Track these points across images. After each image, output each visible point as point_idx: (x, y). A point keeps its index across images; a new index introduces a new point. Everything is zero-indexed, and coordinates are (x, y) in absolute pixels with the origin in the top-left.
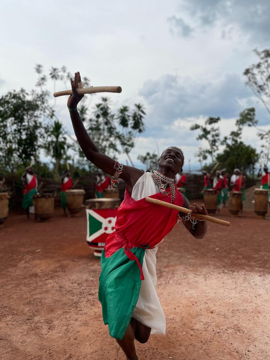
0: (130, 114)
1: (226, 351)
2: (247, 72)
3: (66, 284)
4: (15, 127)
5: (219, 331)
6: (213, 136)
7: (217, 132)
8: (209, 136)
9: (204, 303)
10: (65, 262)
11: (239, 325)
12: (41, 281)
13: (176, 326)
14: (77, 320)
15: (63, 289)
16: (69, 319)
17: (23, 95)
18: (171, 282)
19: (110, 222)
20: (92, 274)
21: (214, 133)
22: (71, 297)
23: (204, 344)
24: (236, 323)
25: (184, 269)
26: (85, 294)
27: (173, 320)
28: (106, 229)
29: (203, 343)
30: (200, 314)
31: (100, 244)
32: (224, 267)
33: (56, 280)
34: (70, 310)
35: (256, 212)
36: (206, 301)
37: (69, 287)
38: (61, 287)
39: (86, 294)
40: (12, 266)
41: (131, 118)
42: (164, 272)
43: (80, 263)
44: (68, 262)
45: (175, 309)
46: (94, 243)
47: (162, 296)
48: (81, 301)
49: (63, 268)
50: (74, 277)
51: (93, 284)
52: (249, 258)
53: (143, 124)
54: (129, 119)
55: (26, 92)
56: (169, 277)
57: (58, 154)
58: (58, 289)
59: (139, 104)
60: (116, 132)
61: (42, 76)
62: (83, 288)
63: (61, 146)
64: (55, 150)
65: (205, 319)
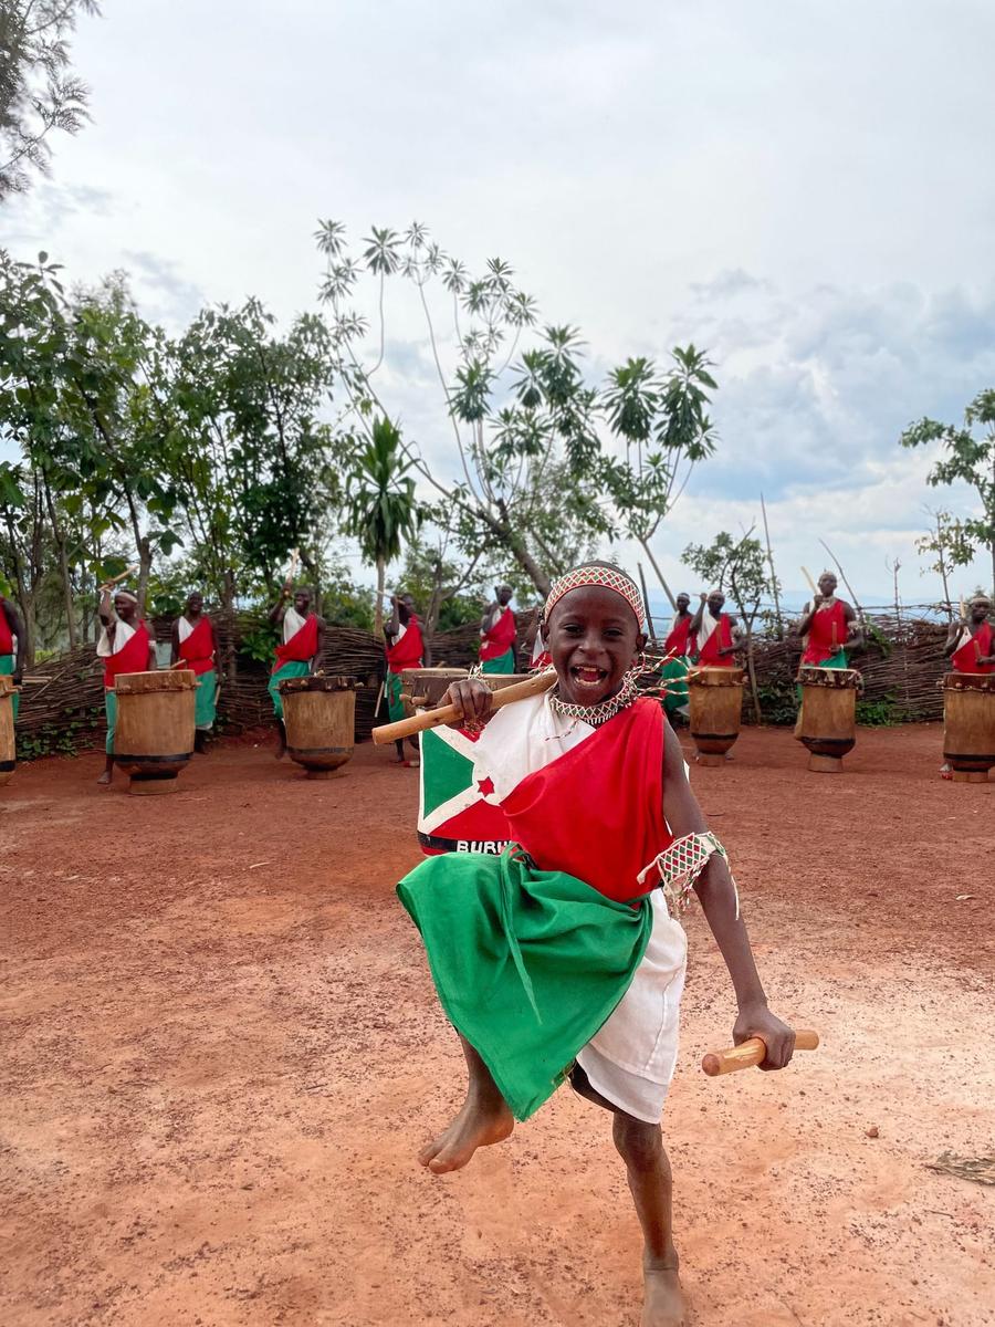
0: (654, 390)
1: (886, 1313)
3: (304, 981)
8: (983, 468)
9: (842, 1098)
10: (331, 910)
12: (222, 966)
14: (287, 1115)
15: (285, 1000)
16: (258, 1108)
17: (256, 324)
22: (303, 1032)
23: (792, 1270)
25: (789, 961)
26: (360, 1025)
27: (682, 1156)
29: (786, 1266)
30: (810, 1140)
32: (975, 964)
33: (276, 968)
34: (280, 1075)
36: (851, 1092)
37: (313, 993)
38: (281, 992)
39: (366, 1022)
41: (659, 405)
42: (699, 967)
44: (346, 909)
45: (704, 1110)
46: (440, 841)
48: (335, 1047)
49: (319, 929)
50: (341, 962)
51: (406, 989)
53: (705, 427)
54: (653, 410)
55: (265, 311)
56: (715, 986)
57: (384, 540)
58: (267, 997)
59: (692, 349)
60: (600, 460)
61: (338, 262)
62: (361, 1001)
63: (394, 509)
64: (373, 525)
65: (827, 1164)
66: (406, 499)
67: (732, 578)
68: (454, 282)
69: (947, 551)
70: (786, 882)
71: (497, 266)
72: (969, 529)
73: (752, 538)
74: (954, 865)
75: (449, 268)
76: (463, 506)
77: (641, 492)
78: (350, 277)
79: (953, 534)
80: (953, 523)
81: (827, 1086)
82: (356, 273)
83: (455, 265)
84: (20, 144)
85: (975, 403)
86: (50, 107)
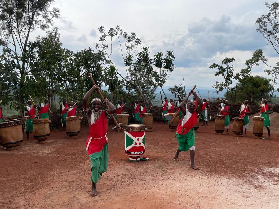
0: (163, 58)
2: (259, 20)
3: (110, 175)
4: (85, 71)
5: (187, 205)
6: (228, 73)
7: (231, 69)
8: (225, 73)
10: (111, 163)
11: (199, 204)
13: (164, 201)
14: (113, 194)
15: (108, 178)
16: (109, 193)
18: (170, 178)
19: (138, 140)
20: (126, 170)
21: (229, 70)
22: (112, 182)
24: (198, 202)
25: (181, 171)
28: (136, 144)
30: (180, 196)
31: (132, 153)
32: (208, 172)
34: (111, 189)
35: (253, 133)
36: (186, 190)
38: (107, 177)
39: (121, 181)
40: (82, 163)
43: (121, 163)
44: (114, 162)
46: (128, 152)
47: (162, 185)
48: (117, 185)
50: (115, 172)
52: (227, 167)
53: (173, 65)
54: (163, 62)
55: (92, 50)
56: (170, 175)
57: (112, 88)
58: (106, 177)
59: (170, 51)
60: (153, 72)
61: (103, 34)
62: (119, 178)
63: (114, 82)
64: (110, 86)
65: (182, 199)
66: (117, 80)
67: (178, 94)
68: (125, 37)
69: (218, 88)
70: (183, 157)
71: (133, 34)
72: (222, 84)
73: (181, 86)
74: (210, 154)
75: (124, 33)
76: (127, 81)
77: (160, 79)
78: (105, 37)
79: (219, 85)
80: (219, 83)
81: (183, 189)
82: (107, 36)
83: (125, 33)
84: (48, 20)
85: (224, 60)
86: (53, 13)
